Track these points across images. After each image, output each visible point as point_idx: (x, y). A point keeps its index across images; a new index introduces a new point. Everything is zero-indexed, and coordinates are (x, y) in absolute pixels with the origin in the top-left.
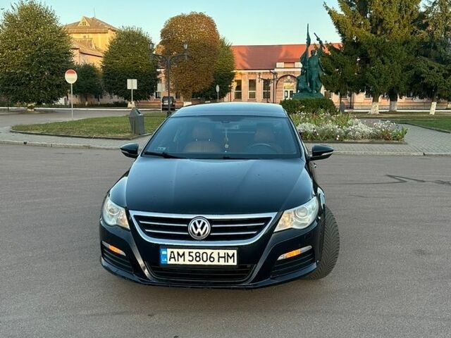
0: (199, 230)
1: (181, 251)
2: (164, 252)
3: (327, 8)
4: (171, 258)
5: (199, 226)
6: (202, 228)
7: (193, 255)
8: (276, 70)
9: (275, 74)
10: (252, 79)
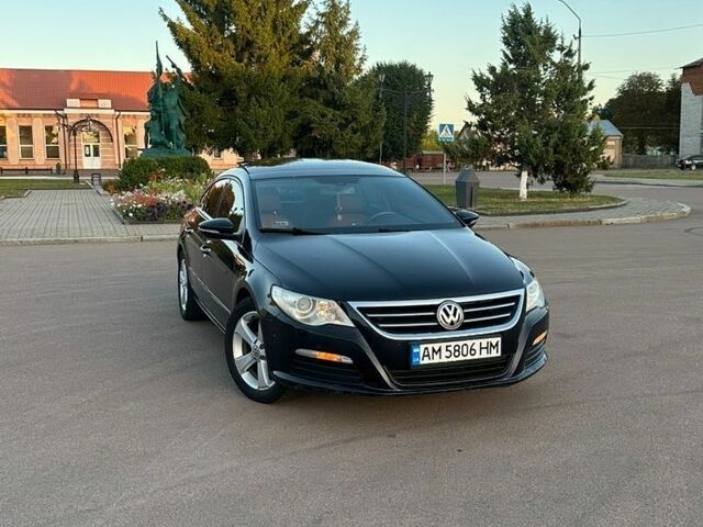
0: (452, 317)
1: (436, 346)
2: (415, 350)
3: (165, 18)
4: (424, 356)
5: (451, 313)
6: (455, 315)
7: (451, 349)
8: (66, 111)
9: (65, 117)
10: (23, 124)
